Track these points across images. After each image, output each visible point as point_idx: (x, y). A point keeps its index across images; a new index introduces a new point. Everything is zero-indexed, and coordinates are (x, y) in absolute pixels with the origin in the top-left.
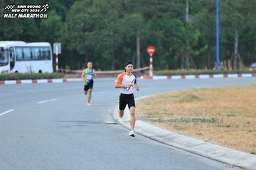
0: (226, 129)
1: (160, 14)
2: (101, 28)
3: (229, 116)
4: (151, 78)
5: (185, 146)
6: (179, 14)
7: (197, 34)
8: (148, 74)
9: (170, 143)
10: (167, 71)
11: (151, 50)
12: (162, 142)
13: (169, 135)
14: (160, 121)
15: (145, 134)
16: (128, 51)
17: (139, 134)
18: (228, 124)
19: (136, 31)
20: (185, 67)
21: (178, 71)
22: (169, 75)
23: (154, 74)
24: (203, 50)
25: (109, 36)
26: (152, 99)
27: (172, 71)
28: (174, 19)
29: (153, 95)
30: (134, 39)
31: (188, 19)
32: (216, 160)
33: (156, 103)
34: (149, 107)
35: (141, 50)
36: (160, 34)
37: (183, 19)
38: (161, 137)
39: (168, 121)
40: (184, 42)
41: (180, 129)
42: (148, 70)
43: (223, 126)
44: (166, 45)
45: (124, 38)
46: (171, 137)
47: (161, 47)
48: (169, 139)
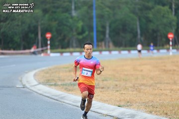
0: (101, 90)
1: (54, 10)
2: (12, 20)
3: (103, 80)
4: (49, 55)
5: (73, 102)
6: (68, 10)
7: (80, 24)
8: (47, 52)
9: (63, 100)
10: (60, 50)
11: (48, 36)
12: (57, 100)
13: (62, 94)
14: (55, 85)
15: (45, 94)
16: (33, 36)
17: (41, 94)
18: (102, 86)
19: (37, 22)
20: (73, 47)
21: (68, 50)
22: (62, 53)
23: (51, 52)
24: (84, 35)
25: (18, 25)
26: (50, 70)
27: (64, 50)
28: (64, 14)
29: (50, 67)
30: (36, 28)
31: (74, 14)
32: (94, 112)
33: (52, 73)
34: (47, 75)
35: (42, 36)
36: (54, 24)
37: (70, 14)
38: (56, 96)
39: (61, 85)
40: (71, 30)
41: (70, 90)
42: (47, 49)
43: (99, 88)
44: (59, 32)
45: (29, 27)
46: (63, 96)
47: (55, 33)
48: (62, 98)
